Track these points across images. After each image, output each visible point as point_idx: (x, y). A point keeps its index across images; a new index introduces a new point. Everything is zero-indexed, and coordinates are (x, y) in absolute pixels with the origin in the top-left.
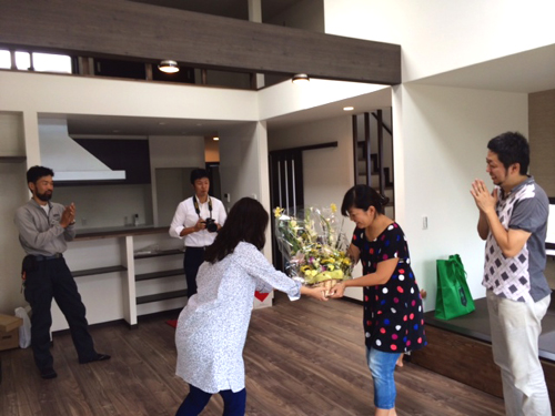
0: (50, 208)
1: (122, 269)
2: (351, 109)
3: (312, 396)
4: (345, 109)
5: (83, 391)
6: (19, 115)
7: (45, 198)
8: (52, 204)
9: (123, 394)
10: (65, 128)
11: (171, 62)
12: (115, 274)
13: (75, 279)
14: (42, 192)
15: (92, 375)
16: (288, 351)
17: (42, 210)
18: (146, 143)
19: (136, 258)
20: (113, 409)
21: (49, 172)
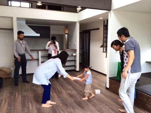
0: (22, 42)
1: (38, 60)
2: (102, 18)
3: (78, 96)
4: (100, 18)
5: (21, 89)
6: (12, 18)
7: (21, 39)
8: (23, 41)
9: (30, 91)
10: (25, 22)
11: (39, 2)
12: (36, 61)
13: (27, 61)
14: (20, 38)
15: (25, 85)
16: (77, 84)
17: (20, 42)
18: (49, 27)
19: (41, 57)
20: (26, 94)
21: (23, 33)
